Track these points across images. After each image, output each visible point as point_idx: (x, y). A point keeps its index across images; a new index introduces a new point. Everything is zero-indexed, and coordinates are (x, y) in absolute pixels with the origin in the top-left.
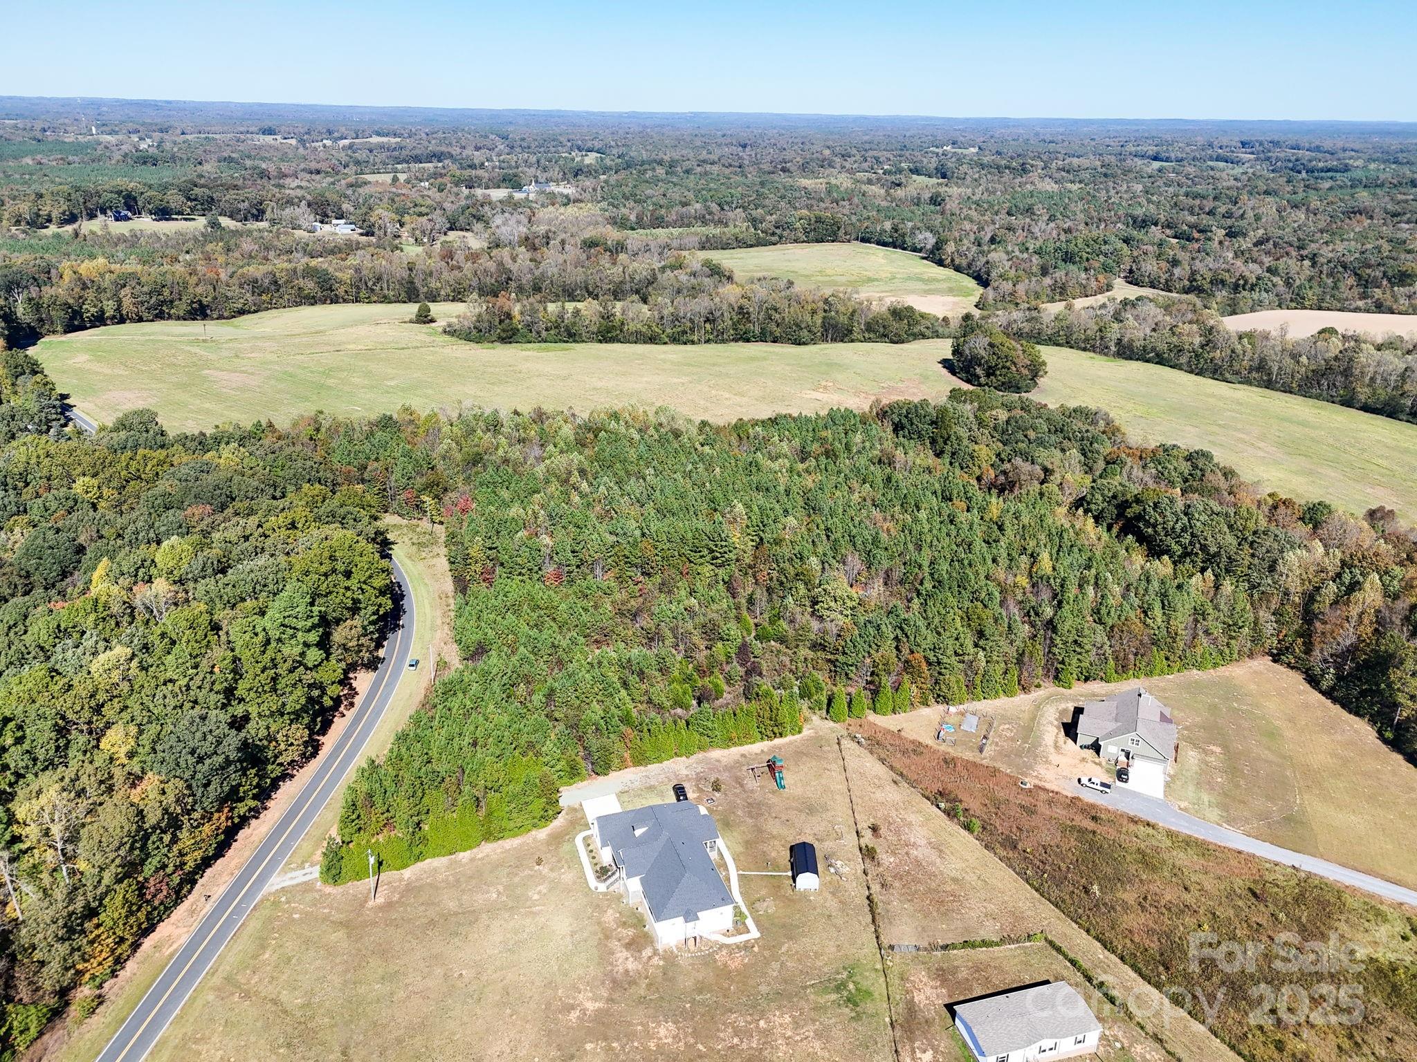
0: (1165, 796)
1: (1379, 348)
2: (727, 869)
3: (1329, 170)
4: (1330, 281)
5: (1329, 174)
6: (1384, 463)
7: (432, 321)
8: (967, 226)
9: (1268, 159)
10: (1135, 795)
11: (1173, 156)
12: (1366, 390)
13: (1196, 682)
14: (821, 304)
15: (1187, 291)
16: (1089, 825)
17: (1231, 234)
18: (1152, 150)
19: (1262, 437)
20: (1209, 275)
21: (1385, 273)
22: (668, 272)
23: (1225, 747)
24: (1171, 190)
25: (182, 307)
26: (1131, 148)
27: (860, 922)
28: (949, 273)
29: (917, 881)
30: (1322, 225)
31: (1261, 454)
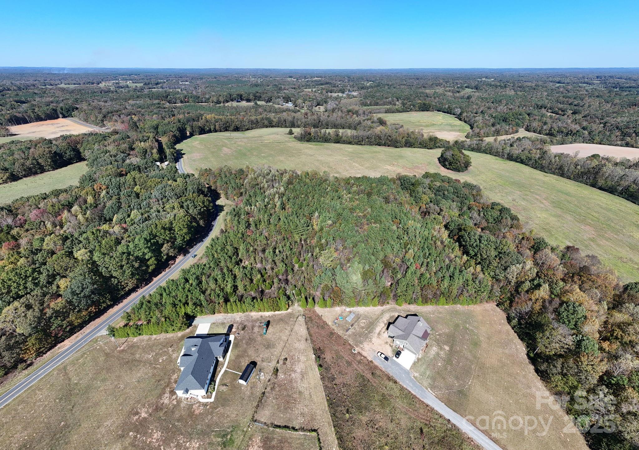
0: (411, 369)
1: (616, 164)
2: (223, 367)
3: (630, 87)
4: (608, 133)
5: (629, 89)
6: (596, 215)
7: (293, 134)
8: (474, 107)
9: (605, 83)
10: (398, 365)
11: (566, 82)
12: (603, 181)
13: (456, 311)
14: (406, 135)
15: (547, 135)
16: (369, 376)
17: (574, 113)
18: (558, 79)
19: (546, 199)
20: (557, 129)
21: (635, 131)
22: (366, 121)
23: (451, 347)
24: (558, 95)
25: (232, 128)
26: (551, 79)
27: (252, 404)
28: (462, 123)
29: (286, 389)
30: (616, 110)
31: (542, 206)
